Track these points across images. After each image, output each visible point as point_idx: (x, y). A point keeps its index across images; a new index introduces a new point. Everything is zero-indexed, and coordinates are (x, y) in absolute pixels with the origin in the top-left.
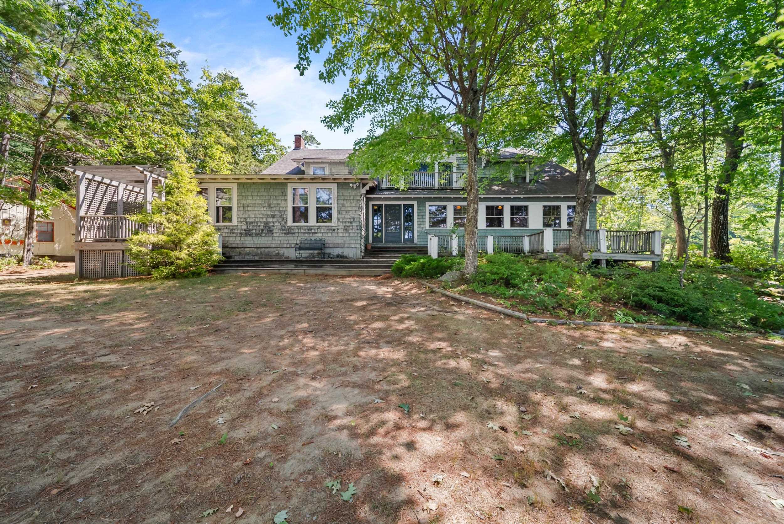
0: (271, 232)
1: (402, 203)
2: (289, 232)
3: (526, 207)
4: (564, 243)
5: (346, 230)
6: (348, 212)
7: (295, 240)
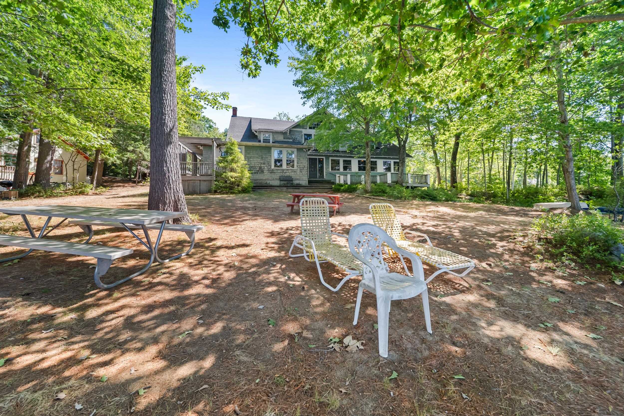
0: (263, 172)
1: (318, 157)
2: (272, 172)
3: (376, 162)
4: (395, 179)
5: (301, 171)
6: (302, 163)
7: (277, 176)
